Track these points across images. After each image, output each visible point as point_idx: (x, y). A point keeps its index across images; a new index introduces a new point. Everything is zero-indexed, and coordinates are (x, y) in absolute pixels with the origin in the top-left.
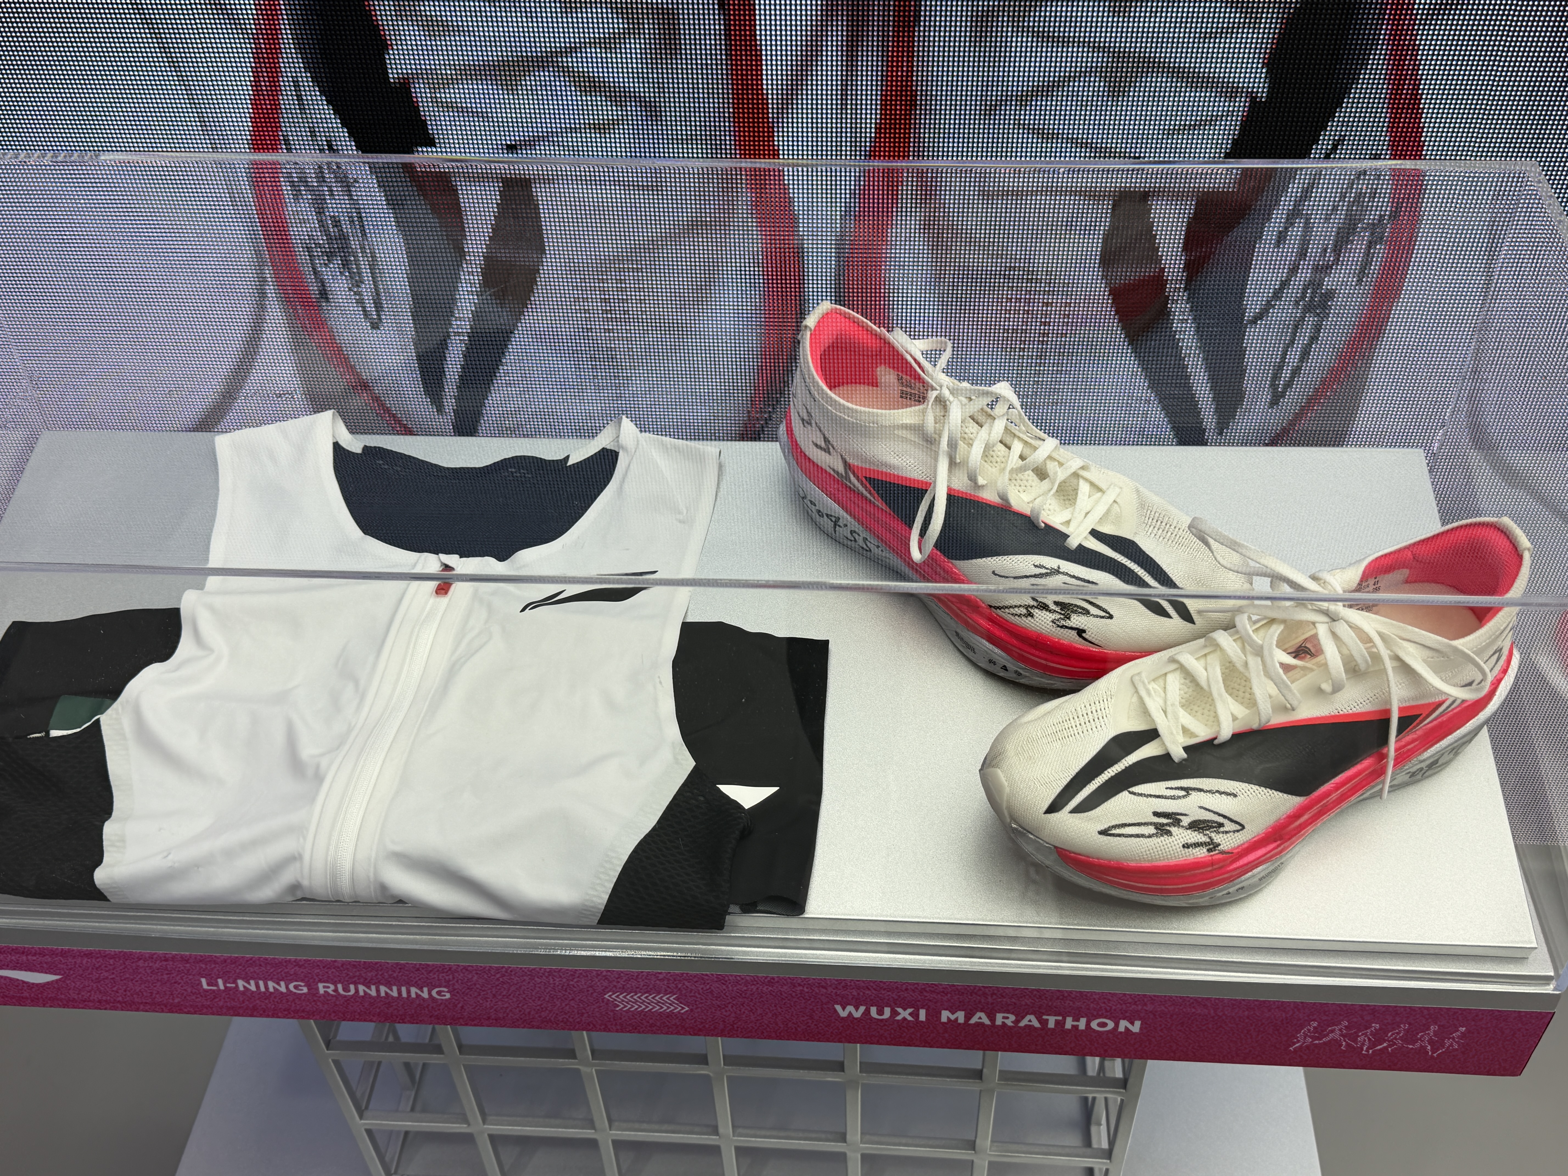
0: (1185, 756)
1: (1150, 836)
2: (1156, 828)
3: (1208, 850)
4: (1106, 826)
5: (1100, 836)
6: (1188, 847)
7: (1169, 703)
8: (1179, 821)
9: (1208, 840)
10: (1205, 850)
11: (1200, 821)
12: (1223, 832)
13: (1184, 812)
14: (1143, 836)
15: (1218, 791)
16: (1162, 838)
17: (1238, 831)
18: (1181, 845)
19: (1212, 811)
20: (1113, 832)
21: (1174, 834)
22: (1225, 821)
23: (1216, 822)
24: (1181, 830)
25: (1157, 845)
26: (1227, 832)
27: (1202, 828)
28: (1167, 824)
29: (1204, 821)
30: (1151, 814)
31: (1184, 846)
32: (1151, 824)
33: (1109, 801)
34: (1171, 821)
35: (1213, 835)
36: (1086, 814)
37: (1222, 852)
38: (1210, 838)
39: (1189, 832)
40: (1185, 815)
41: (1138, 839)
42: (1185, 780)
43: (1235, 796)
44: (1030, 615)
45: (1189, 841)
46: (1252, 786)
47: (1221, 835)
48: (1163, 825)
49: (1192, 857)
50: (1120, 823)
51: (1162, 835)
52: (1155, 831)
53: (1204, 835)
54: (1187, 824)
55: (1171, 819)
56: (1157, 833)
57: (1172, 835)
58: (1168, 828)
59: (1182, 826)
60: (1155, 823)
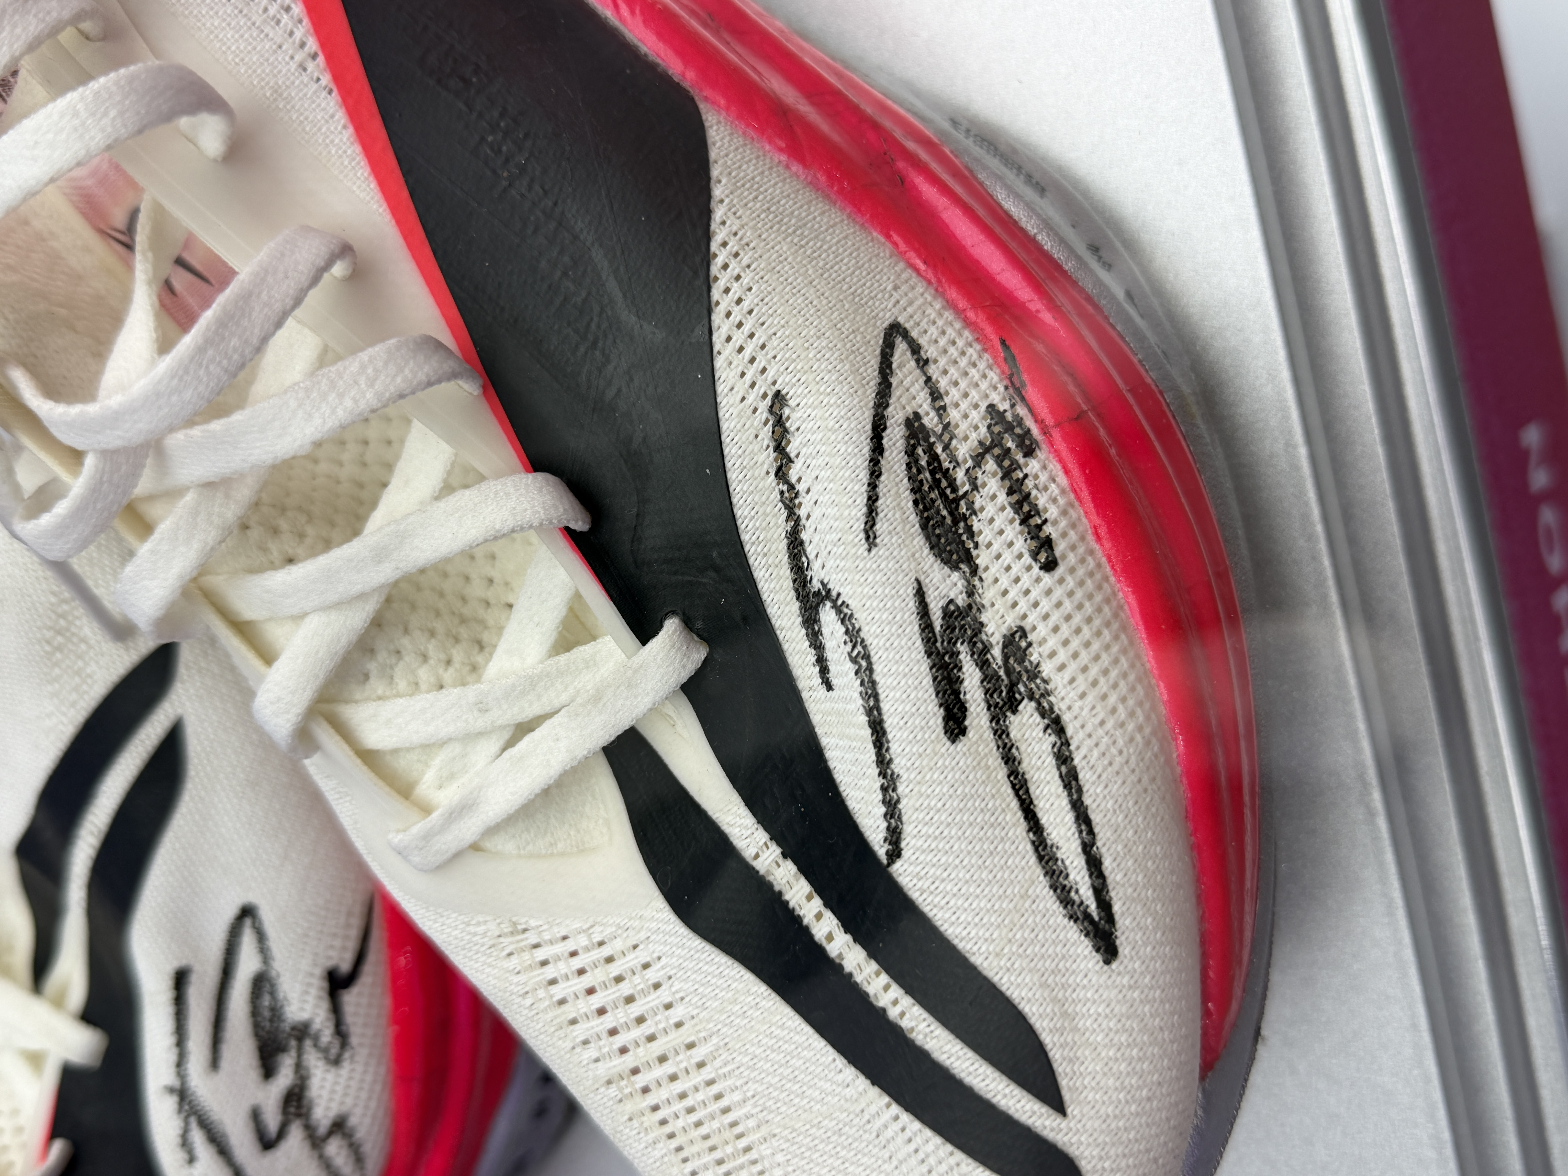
0: (671, 626)
1: (1056, 726)
2: (1013, 705)
3: (1029, 453)
4: (1073, 933)
5: (1124, 949)
6: (1048, 543)
7: (480, 723)
8: (951, 613)
9: (990, 465)
10: (1033, 466)
11: (924, 527)
12: (941, 410)
13: (912, 604)
14: (1063, 758)
15: (781, 474)
16: (1047, 669)
17: (915, 349)
18: (1048, 579)
19: (873, 486)
20: (1085, 893)
21: (1011, 621)
22: (896, 416)
23: (910, 452)
24: (988, 594)
25: (1082, 684)
26: (936, 395)
27: (952, 504)
28: (983, 664)
29: (922, 503)
30: (963, 744)
31: (1050, 566)
32: (1001, 733)
33: (962, 946)
34: (963, 649)
35: (963, 450)
36: (1047, 1038)
37: (1016, 390)
38: (978, 459)
39: (982, 558)
40: (920, 593)
41: (1085, 776)
42: (772, 611)
43: (779, 399)
44: (339, 1126)
45: (1021, 544)
46: (718, 339)
47: (954, 415)
48: (989, 678)
49: (1077, 513)
50: (1037, 871)
51: (1034, 674)
52: (1027, 708)
53: (975, 488)
54: (956, 576)
55: (955, 654)
56: (1031, 698)
57: (1021, 629)
58: (997, 652)
59: (970, 593)
60: (994, 718)
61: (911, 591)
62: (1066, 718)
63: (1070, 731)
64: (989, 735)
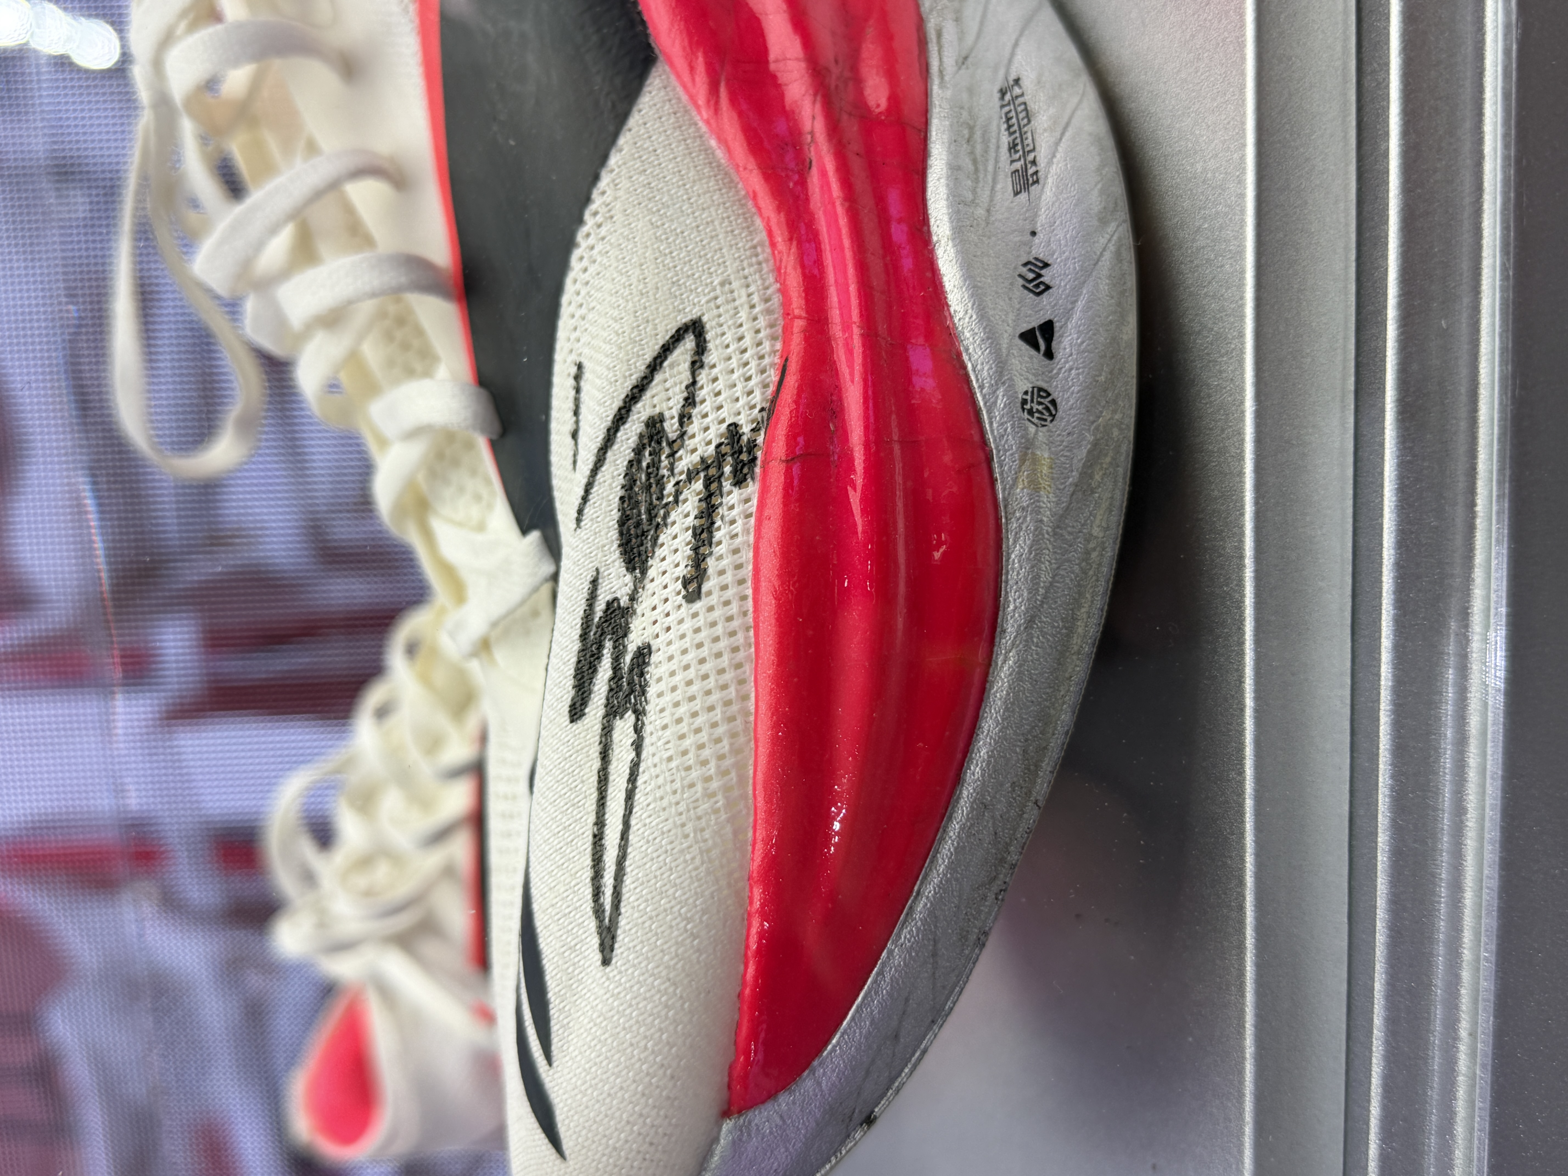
4: (592, 924)
5: (615, 961)
10: (734, 496)
13: (586, 593)
16: (651, 692)
21: (647, 637)
24: (643, 604)
25: (667, 716)
30: (577, 727)
39: (653, 569)
45: (683, 569)
47: (696, 426)
50: (589, 860)
53: (676, 501)
54: (628, 578)
55: (600, 647)
56: (635, 711)
57: (649, 646)
58: (628, 658)
59: (633, 598)
60: (607, 715)
61: (589, 578)
62: (647, 742)
63: (644, 755)
64: (598, 728)
